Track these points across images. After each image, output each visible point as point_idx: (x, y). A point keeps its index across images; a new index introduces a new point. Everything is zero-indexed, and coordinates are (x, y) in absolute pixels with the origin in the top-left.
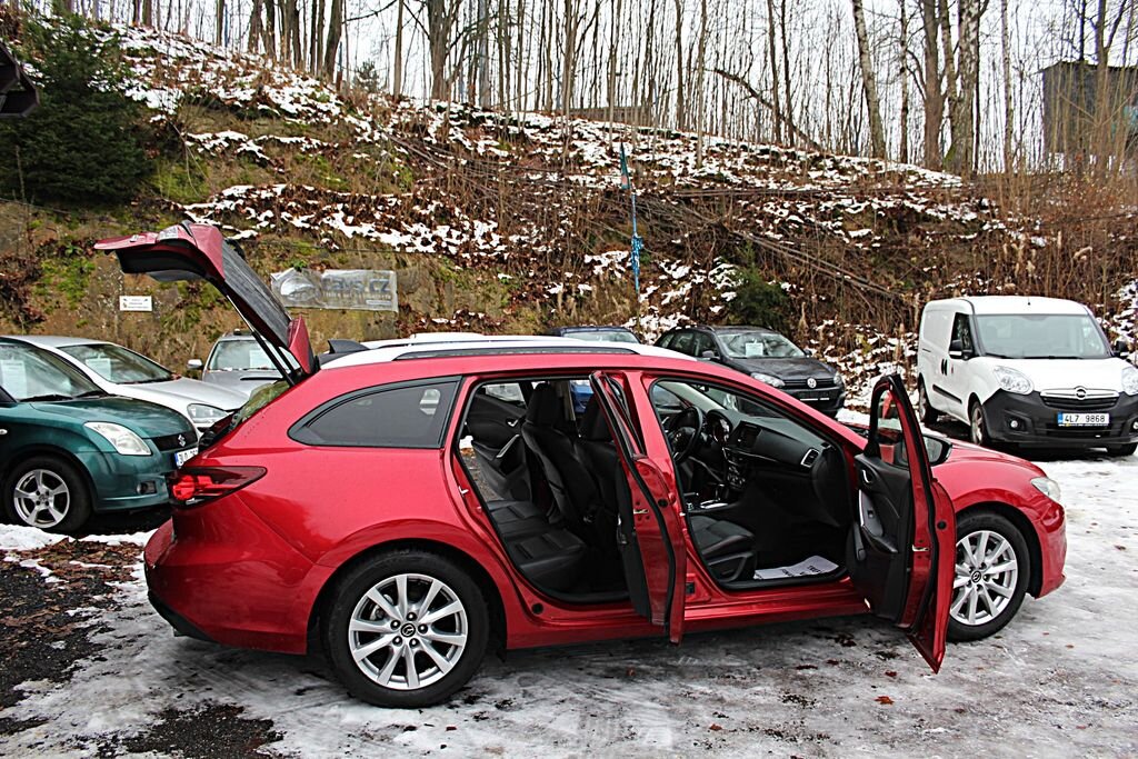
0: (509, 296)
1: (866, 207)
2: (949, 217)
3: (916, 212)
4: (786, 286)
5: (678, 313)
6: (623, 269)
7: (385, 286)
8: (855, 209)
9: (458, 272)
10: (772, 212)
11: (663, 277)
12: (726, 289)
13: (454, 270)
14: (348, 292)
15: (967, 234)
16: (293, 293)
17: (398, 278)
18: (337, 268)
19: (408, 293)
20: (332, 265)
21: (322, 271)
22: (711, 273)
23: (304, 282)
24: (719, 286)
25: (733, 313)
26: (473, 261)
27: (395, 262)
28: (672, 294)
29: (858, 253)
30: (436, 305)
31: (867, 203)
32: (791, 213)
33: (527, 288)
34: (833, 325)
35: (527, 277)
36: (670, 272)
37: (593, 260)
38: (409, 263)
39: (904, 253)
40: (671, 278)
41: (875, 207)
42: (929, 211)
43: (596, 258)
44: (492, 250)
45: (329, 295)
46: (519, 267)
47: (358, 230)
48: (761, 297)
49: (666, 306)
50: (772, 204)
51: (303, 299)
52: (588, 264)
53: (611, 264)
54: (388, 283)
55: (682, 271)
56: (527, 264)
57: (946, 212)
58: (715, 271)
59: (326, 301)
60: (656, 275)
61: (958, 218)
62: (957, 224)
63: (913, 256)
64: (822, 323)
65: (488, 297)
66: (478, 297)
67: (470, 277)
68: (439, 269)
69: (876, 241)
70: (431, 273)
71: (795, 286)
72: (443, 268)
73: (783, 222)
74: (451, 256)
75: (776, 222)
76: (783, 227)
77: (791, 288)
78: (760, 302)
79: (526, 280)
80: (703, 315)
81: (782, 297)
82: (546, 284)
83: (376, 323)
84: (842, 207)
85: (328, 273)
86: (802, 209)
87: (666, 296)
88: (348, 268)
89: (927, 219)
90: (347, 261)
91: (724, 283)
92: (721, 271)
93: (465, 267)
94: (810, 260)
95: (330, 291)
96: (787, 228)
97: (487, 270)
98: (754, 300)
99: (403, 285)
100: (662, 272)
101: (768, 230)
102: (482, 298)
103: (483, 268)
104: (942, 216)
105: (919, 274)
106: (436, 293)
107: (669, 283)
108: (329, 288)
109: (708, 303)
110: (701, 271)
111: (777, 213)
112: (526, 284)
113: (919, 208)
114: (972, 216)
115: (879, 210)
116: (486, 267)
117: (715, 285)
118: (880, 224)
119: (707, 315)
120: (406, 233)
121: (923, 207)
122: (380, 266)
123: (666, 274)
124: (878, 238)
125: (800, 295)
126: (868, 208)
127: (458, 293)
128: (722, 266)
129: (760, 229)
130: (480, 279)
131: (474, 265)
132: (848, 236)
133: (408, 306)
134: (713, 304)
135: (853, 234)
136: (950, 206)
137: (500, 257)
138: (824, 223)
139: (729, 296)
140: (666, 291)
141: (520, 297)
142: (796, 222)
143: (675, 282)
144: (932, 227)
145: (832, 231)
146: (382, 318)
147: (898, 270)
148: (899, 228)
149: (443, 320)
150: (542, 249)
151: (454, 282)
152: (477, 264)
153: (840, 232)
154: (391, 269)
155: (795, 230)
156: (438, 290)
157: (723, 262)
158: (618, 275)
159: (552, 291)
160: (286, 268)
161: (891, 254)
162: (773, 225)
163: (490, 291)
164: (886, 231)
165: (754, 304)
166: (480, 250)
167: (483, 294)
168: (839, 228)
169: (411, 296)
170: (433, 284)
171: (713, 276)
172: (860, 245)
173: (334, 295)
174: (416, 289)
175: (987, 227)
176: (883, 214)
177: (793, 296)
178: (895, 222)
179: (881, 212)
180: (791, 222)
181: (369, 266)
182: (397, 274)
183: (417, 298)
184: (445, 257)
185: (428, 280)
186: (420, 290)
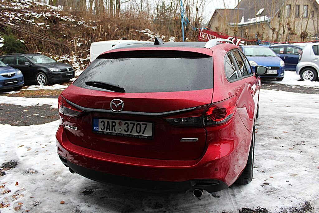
1: (41, 16)
2: (68, 20)
3: (58, 18)
4: (22, 41)
8: (38, 16)
10: (8, 16)
15: (74, 25)
29: (43, 30)
31: (41, 15)
32: (15, 16)
39: (58, 30)
41: (44, 16)
42: (62, 18)
48: (16, 45)
50: (7, 13)
57: (66, 18)
61: (70, 20)
62: (70, 22)
63: (61, 32)
69: (47, 27)
73: (13, 19)
75: (11, 19)
76: (14, 21)
77: (25, 42)
78: (17, 47)
81: (22, 45)
84: (33, 15)
86: (19, 16)
89: (61, 20)
94: (30, 33)
98: (14, 46)
104: (66, 20)
105: (63, 37)
111: (10, 16)
114: (73, 20)
118: (47, 21)
121: (60, 16)
124: (48, 26)
126: (42, 16)
129: (5, 22)
132: (38, 25)
135: (39, 24)
138: (28, 21)
142: (18, 20)
144: (63, 23)
145: (32, 23)
147: (56, 35)
148: (54, 23)
153: (34, 24)
155: (19, 22)
161: (54, 30)
162: (10, 20)
164: (50, 24)
165: (14, 48)
168: (34, 22)
172: (43, 28)
175: (78, 23)
176: (48, 19)
177: (26, 45)
178: (52, 21)
179: (46, 18)
180: (16, 19)
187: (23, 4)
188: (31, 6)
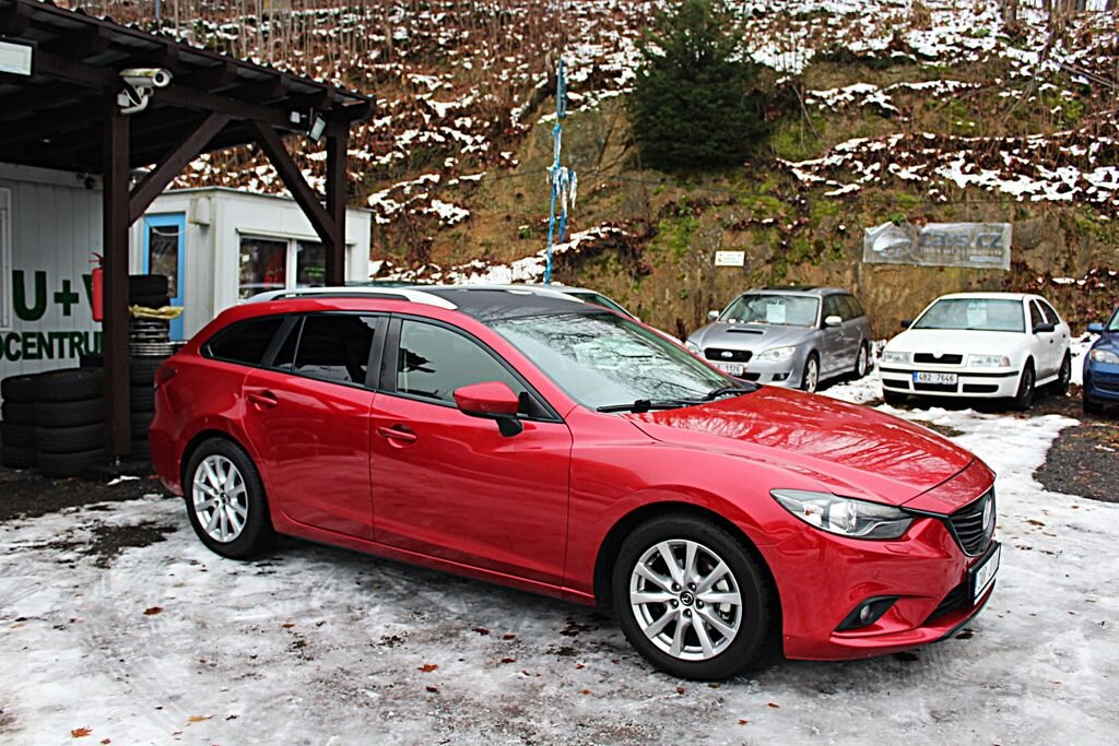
7: (996, 241)
9: (1103, 223)
13: (1095, 221)
14: (950, 247)
16: (887, 249)
17: (1013, 232)
18: (940, 221)
19: (1027, 249)
20: (936, 218)
21: (923, 225)
23: (900, 237)
27: (1013, 213)
30: (1063, 262)
38: (1032, 214)
45: (927, 250)
47: (974, 178)
51: (897, 255)
54: (1000, 237)
59: (922, 257)
68: (1075, 221)
70: (1061, 225)
72: (1080, 218)
83: (979, 282)
85: (929, 227)
88: (956, 221)
90: (953, 214)
93: (1113, 217)
95: (929, 247)
99: (1019, 240)
106: (1065, 248)
108: (928, 242)
120: (1039, 179)
122: (992, 218)
127: (1098, 248)
133: (1024, 263)
146: (988, 276)
149: (1068, 281)
154: (1008, 221)
156: (1068, 245)
160: (884, 222)
169: (1030, 252)
170: (1063, 238)
173: (933, 250)
174: (1037, 244)
181: (980, 217)
182: (1014, 226)
183: (1036, 255)
184: (1088, 206)
185: (1057, 232)
186: (1043, 244)
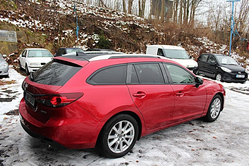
0: (45, 39)
1: (126, 24)
2: (144, 27)
3: (137, 26)
4: (110, 40)
5: (85, 45)
6: (72, 34)
8: (124, 24)
9: (32, 33)
10: (106, 23)
11: (81, 37)
12: (96, 40)
13: (31, 32)
15: (147, 31)
19: (20, 38)
22: (92, 36)
24: (94, 39)
25: (98, 46)
26: (36, 30)
27: (16, 29)
28: (83, 41)
29: (125, 33)
30: (27, 41)
31: (126, 23)
32: (110, 24)
33: (49, 38)
34: (121, 49)
35: (49, 35)
36: (82, 35)
37: (65, 32)
38: (20, 30)
39: (135, 34)
40: (83, 37)
41: (128, 24)
43: (65, 31)
44: (40, 28)
46: (47, 33)
47: (5, 20)
48: (105, 42)
49: (82, 43)
50: (105, 21)
52: (63, 33)
53: (69, 33)
55: (85, 35)
56: (49, 32)
57: (143, 26)
58: (93, 36)
60: (79, 36)
61: (145, 27)
62: (145, 29)
63: (137, 35)
64: (118, 49)
65: (40, 40)
66: (38, 40)
67: (35, 34)
68: (28, 32)
69: (129, 31)
70: (25, 33)
71: (112, 40)
72: (29, 32)
73: (108, 25)
74: (30, 29)
75: (107, 25)
76: (108, 27)
77: (111, 41)
78: (105, 43)
79: (49, 36)
80: (91, 46)
81: (109, 42)
82: (54, 37)
83: (12, 45)
84: (121, 23)
86: (112, 23)
87: (82, 41)
88: (3, 30)
89: (139, 27)
90: (2, 28)
91: (95, 39)
92: (94, 36)
93: (34, 32)
94: (115, 35)
96: (109, 27)
97: (40, 33)
98: (103, 43)
99: (18, 35)
100: (81, 35)
101: (105, 27)
102: (39, 40)
103: (38, 32)
104: (142, 27)
105: (138, 39)
106: (27, 38)
107: (82, 38)
109: (92, 43)
110: (90, 36)
111: (107, 23)
112: (49, 37)
113: (138, 25)
114: (148, 27)
115: (129, 24)
116: (39, 32)
117: (93, 39)
118: (129, 27)
119: (92, 46)
120: (18, 22)
121: (138, 24)
122: (12, 30)
123: (81, 36)
124: (129, 30)
125: (113, 42)
126: (127, 24)
127: (33, 38)
128: (95, 35)
129: (103, 27)
130: (38, 35)
131: (36, 31)
132: (122, 29)
133: (20, 41)
134: (93, 43)
135: (124, 29)
136: (144, 25)
137: (42, 29)
138: (117, 26)
139: (97, 42)
140: (82, 40)
141: (48, 40)
142: (111, 26)
143: (84, 38)
144: (140, 29)
145: (119, 28)
146: (13, 44)
147: (133, 38)
148: (133, 29)
149: (29, 45)
150: (52, 28)
151: (31, 35)
152: (37, 31)
153: (121, 29)
154: (15, 31)
155: (111, 28)
156: (27, 37)
157: (95, 34)
158: (71, 36)
159: (56, 39)
161: (132, 34)
162: (106, 26)
163: (40, 38)
164: (131, 29)
165: (103, 44)
166: (37, 28)
167: (39, 39)
168: (120, 28)
169: (21, 38)
170: (26, 36)
171: (93, 37)
172: (125, 32)
174: (22, 37)
175: (151, 30)
176: (130, 25)
177: (111, 42)
178: (133, 27)
179: (129, 25)
180: (110, 26)
181: (9, 30)
182: (17, 32)
183: (22, 39)
184: (29, 29)
185: (25, 34)
186: (23, 37)
187: (119, 15)
188: (124, 17)
